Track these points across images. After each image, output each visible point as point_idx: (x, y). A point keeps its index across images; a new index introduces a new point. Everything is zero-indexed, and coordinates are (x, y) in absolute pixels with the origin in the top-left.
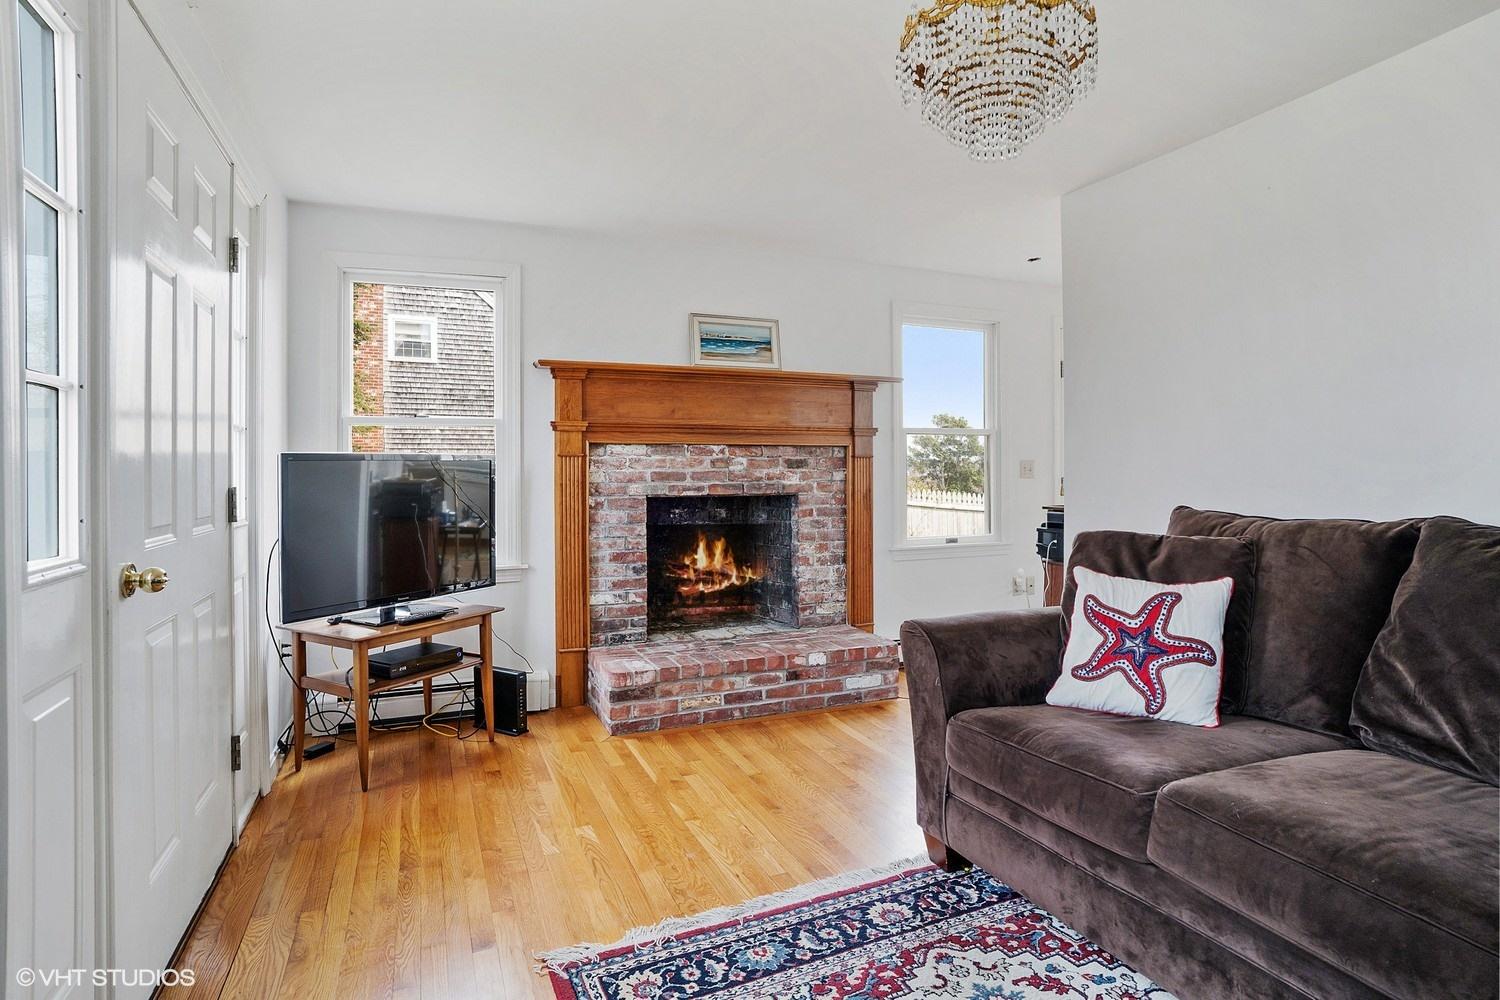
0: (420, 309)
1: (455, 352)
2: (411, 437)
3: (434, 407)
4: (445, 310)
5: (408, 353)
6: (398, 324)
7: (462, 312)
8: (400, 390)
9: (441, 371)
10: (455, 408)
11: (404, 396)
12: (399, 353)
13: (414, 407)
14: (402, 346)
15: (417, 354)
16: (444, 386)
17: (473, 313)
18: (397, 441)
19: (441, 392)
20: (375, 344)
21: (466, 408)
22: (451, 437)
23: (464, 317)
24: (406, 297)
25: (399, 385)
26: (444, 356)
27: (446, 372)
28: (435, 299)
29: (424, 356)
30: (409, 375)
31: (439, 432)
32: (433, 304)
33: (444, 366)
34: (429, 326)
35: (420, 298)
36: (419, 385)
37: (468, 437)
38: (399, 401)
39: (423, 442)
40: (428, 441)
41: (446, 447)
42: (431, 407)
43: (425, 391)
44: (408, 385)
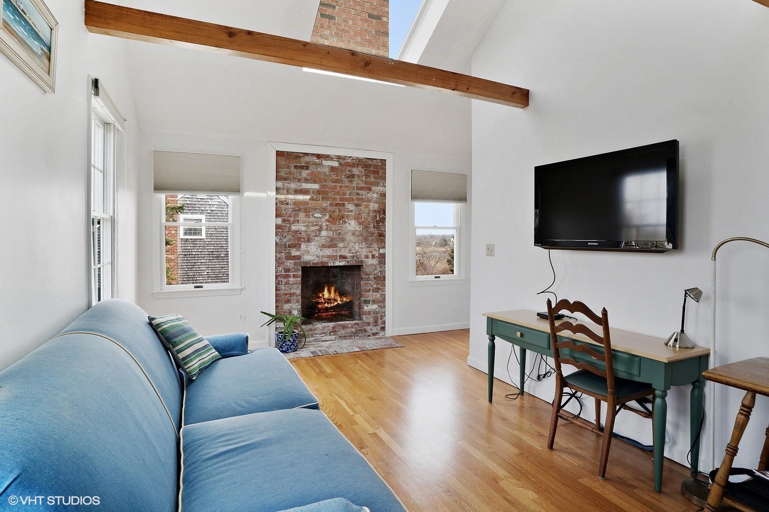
0: (196, 211)
1: (214, 232)
2: (192, 277)
3: (204, 261)
4: (209, 211)
5: (190, 234)
6: (185, 220)
7: (218, 212)
8: (186, 253)
9: (207, 243)
10: (215, 261)
11: (188, 256)
12: (185, 234)
13: (194, 261)
14: (187, 230)
15: (195, 234)
16: (209, 250)
17: (224, 212)
18: (185, 279)
19: (207, 253)
20: (173, 232)
21: (220, 261)
22: (212, 276)
23: (219, 214)
24: (189, 206)
25: (185, 251)
26: (208, 235)
27: (209, 243)
28: (204, 206)
29: (198, 235)
30: (191, 245)
31: (206, 273)
32: (203, 209)
33: (209, 240)
34: (201, 220)
35: (196, 206)
36: (196, 250)
37: (221, 275)
38: (186, 259)
39: (198, 279)
40: (201, 278)
41: (210, 281)
42: (202, 261)
43: (199, 253)
44: (190, 250)
